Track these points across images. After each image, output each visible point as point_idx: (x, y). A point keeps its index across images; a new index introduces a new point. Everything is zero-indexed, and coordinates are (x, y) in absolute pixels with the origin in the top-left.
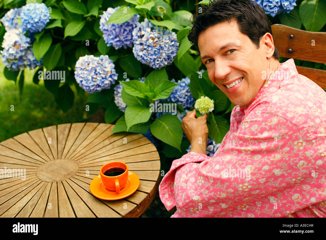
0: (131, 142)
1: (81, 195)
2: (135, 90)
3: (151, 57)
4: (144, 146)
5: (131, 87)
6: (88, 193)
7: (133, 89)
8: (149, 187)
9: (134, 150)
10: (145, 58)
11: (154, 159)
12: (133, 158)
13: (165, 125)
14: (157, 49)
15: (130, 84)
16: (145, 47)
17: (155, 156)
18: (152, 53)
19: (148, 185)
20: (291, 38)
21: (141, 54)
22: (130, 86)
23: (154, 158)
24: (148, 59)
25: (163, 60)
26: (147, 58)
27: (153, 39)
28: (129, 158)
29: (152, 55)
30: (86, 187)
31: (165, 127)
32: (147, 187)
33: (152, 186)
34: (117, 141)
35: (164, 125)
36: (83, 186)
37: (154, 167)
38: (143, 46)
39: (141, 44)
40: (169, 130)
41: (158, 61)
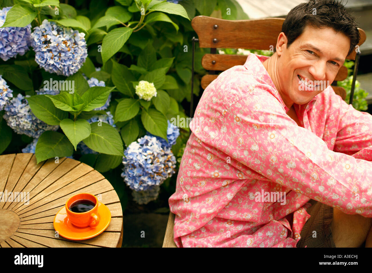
0: (57, 168)
1: (50, 245)
2: (65, 104)
3: (65, 64)
4: (76, 168)
5: (60, 101)
6: (54, 239)
7: (62, 103)
8: (117, 210)
9: (68, 176)
10: (58, 66)
11: (99, 180)
12: (74, 185)
13: (99, 136)
14: (71, 53)
15: (59, 98)
16: (55, 54)
17: (97, 176)
18: (66, 59)
19: (115, 208)
20: (215, 28)
21: (51, 62)
22: (58, 100)
23: (97, 178)
24: (62, 67)
25: (77, 65)
26: (60, 66)
27: (65, 43)
28: (70, 187)
29: (65, 61)
30: (46, 234)
31: (100, 137)
32: (115, 211)
33: (120, 208)
34: (39, 171)
35: (97, 136)
36: (42, 234)
37: (105, 188)
38: (52, 53)
39: (50, 51)
40: (105, 140)
41: (73, 66)
